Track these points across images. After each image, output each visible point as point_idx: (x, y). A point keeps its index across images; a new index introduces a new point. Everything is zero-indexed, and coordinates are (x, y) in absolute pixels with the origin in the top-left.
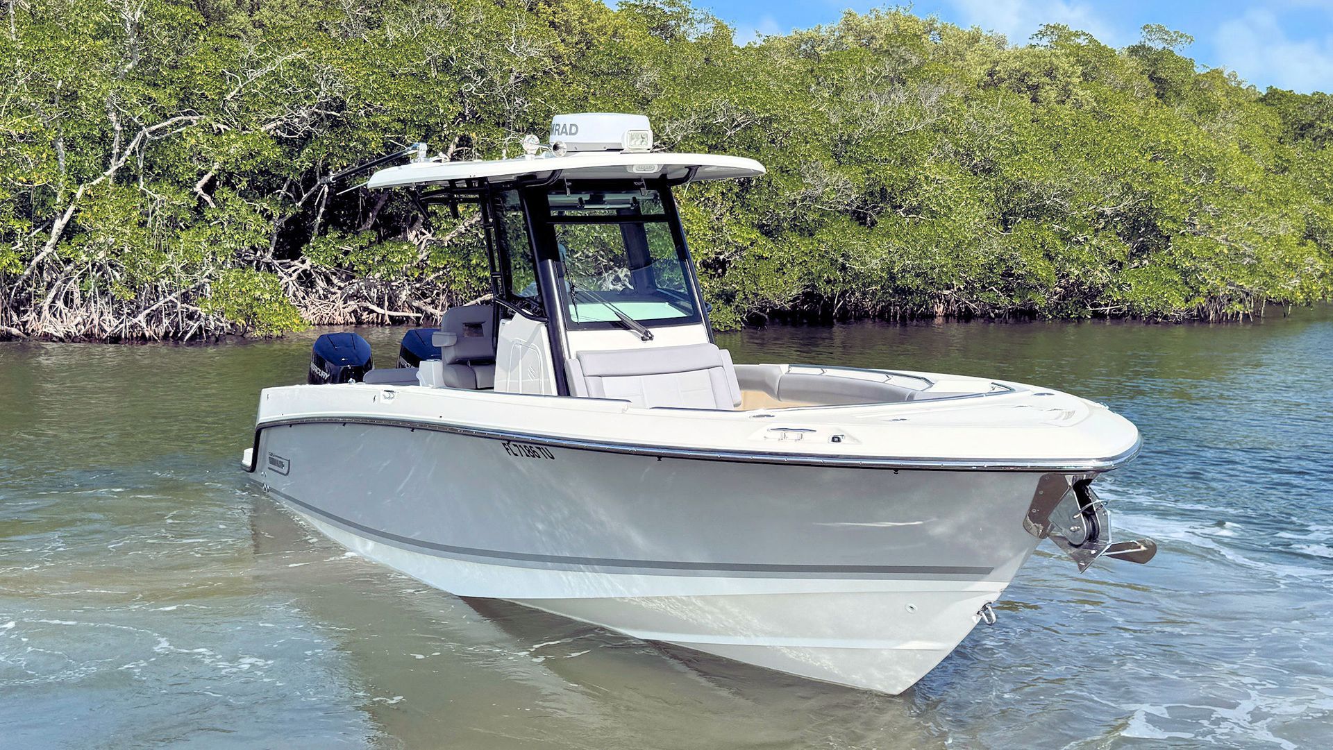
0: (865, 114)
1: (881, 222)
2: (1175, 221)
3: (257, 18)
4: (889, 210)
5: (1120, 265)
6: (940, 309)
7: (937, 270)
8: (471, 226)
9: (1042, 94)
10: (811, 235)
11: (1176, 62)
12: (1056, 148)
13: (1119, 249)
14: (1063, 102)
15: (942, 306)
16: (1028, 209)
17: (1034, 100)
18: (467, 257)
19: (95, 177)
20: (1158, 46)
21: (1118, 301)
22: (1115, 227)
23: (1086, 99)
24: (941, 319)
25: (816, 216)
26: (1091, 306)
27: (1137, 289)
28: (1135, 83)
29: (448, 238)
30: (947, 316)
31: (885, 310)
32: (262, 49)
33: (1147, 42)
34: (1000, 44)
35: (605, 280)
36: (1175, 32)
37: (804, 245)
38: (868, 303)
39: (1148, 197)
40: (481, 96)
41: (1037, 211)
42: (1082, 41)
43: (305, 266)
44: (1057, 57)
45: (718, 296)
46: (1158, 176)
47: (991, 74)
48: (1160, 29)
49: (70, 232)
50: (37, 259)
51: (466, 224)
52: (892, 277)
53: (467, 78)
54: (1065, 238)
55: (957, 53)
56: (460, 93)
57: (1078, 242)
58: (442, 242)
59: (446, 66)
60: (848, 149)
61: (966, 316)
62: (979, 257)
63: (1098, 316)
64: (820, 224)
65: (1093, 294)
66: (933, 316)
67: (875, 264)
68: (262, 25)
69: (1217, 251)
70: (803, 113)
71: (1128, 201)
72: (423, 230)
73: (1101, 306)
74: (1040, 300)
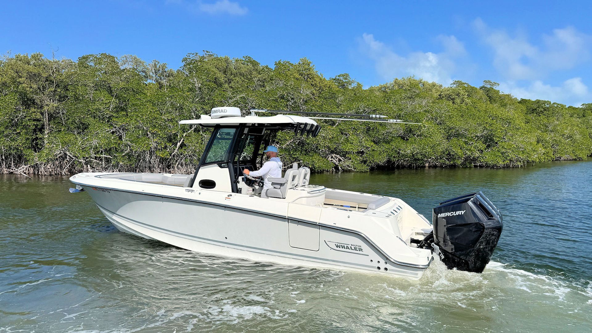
0: (405, 108)
1: (410, 139)
2: (499, 138)
3: (231, 85)
4: (412, 136)
5: (482, 151)
6: (427, 165)
7: (427, 153)
8: (291, 142)
9: (455, 101)
10: (389, 143)
11: (494, 91)
12: (462, 116)
13: (482, 146)
14: (462, 103)
15: (428, 164)
16: (455, 135)
17: (453, 103)
18: (289, 152)
19: (188, 130)
20: (489, 86)
21: (482, 162)
22: (481, 140)
23: (469, 102)
24: (427, 168)
25: (390, 138)
26: (474, 163)
27: (488, 158)
28: (483, 97)
29: (284, 146)
30: (429, 167)
31: (410, 165)
32: (233, 94)
33: (485, 85)
34: (441, 86)
35: (328, 158)
36: (494, 82)
37: (387, 146)
38: (405, 163)
39: (491, 131)
40: (293, 105)
41: (458, 135)
42: (466, 86)
43: (244, 155)
44: (460, 90)
45: (362, 162)
46: (494, 124)
47: (440, 95)
48: (489, 82)
49: (182, 146)
50: (173, 154)
51: (289, 142)
52: (413, 155)
53: (288, 101)
54: (466, 143)
55: (430, 89)
56: (287, 105)
57: (470, 144)
58: (282, 147)
59: (282, 97)
60: (400, 118)
61: (435, 167)
62: (440, 149)
63: (476, 166)
64: (392, 140)
65: (474, 160)
66: (425, 167)
67: (409, 151)
68: (232, 88)
69: (513, 146)
70: (386, 108)
71: (485, 132)
72: (276, 144)
73: (477, 163)
74: (459, 162)
